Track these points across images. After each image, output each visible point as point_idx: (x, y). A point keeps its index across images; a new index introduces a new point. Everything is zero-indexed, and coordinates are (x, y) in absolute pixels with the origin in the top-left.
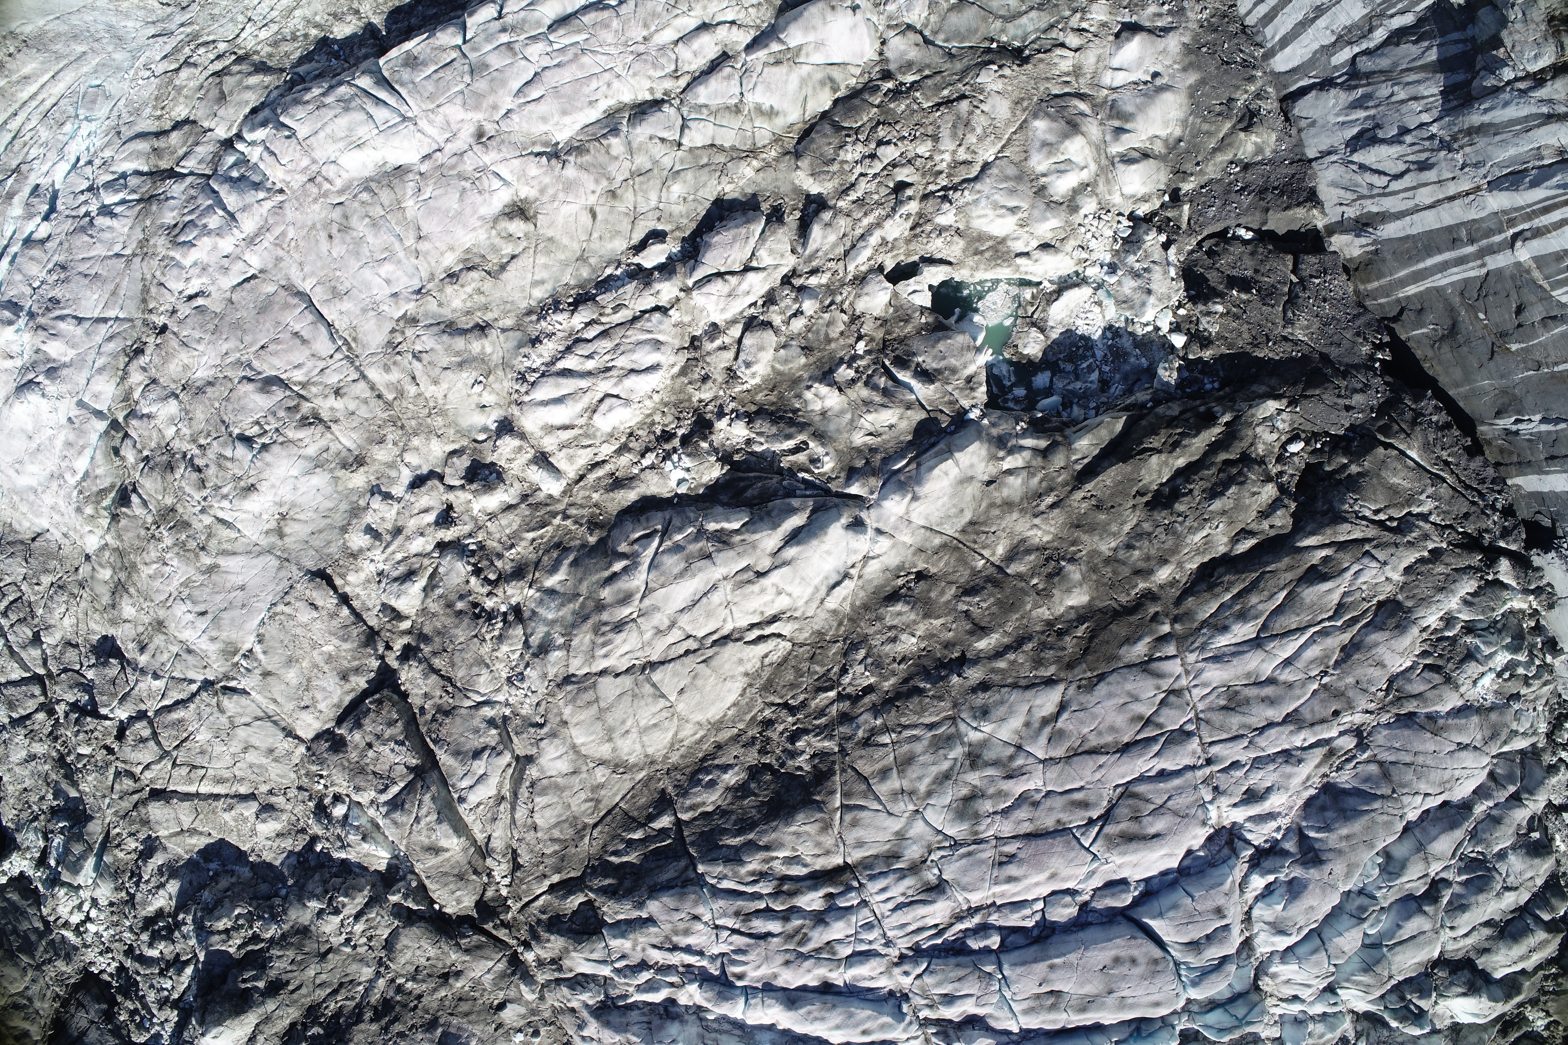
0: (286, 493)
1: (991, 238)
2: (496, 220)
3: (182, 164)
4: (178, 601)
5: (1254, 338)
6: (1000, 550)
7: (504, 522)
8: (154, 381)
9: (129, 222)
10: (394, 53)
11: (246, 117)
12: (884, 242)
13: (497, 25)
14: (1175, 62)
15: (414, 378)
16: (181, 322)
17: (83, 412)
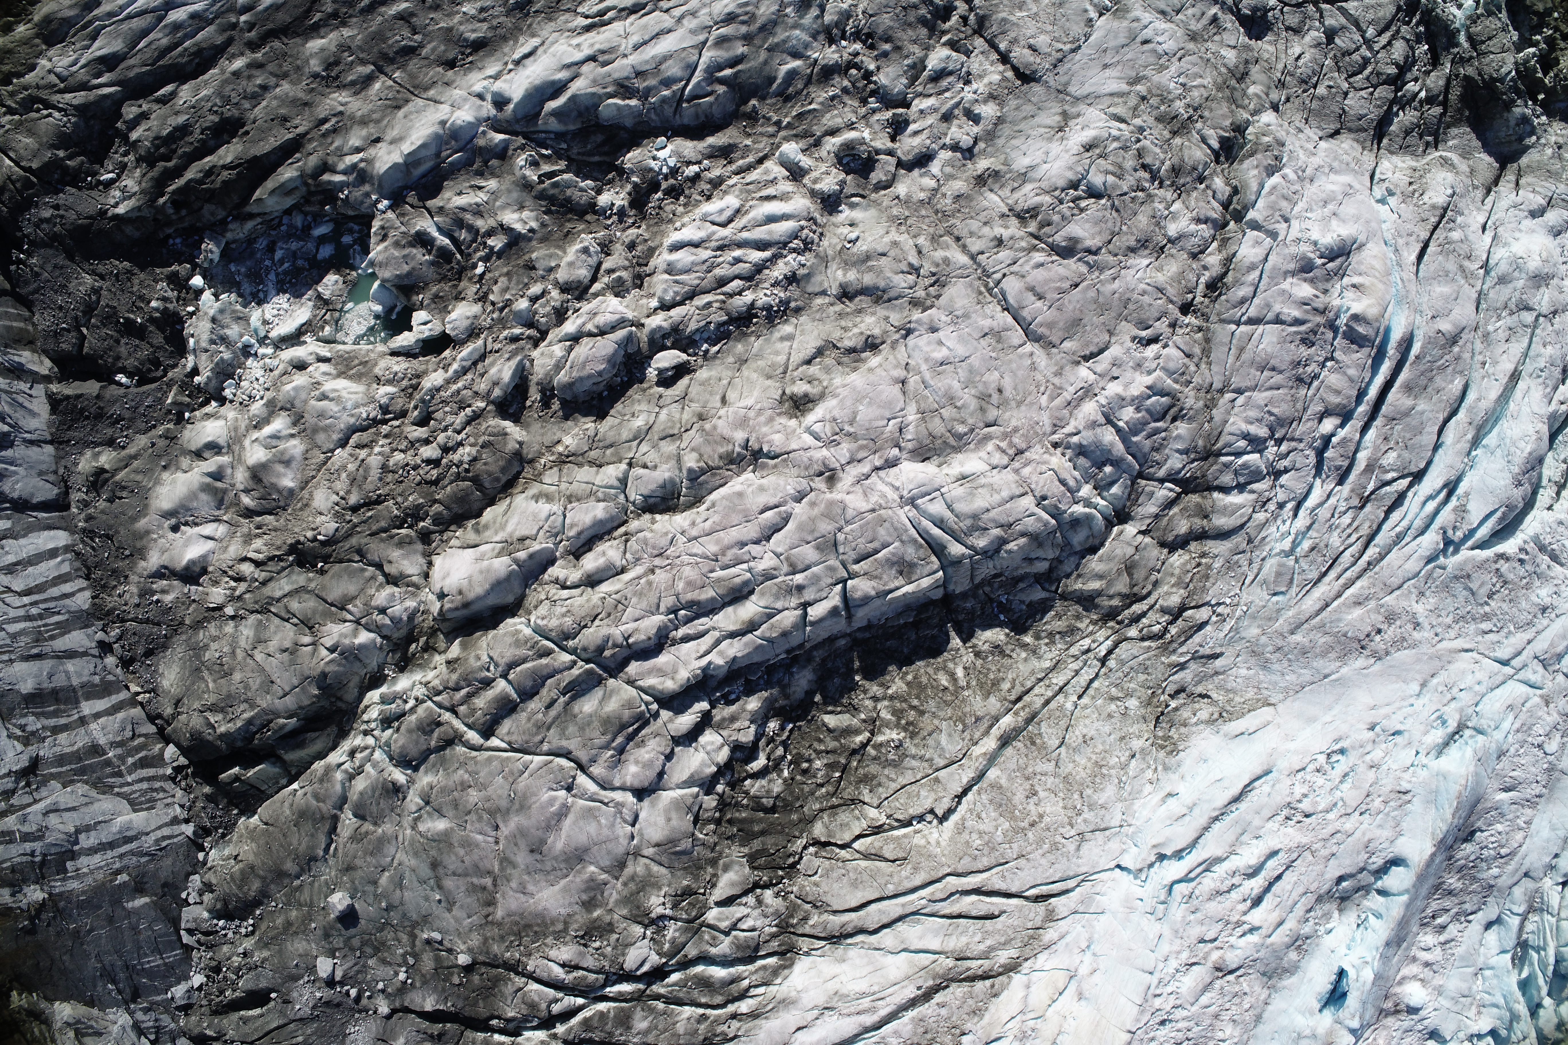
0: (1055, 148)
1: (350, 378)
2: (822, 396)
3: (1172, 495)
4: (1171, 52)
5: (129, 280)
6: (377, 85)
7: (839, 120)
8: (1194, 256)
9: (1228, 428)
10: (926, 582)
11: (1102, 544)
12: (446, 368)
13: (808, 595)
14: (155, 540)
15: (920, 252)
16: (1164, 314)
17: (1271, 227)
